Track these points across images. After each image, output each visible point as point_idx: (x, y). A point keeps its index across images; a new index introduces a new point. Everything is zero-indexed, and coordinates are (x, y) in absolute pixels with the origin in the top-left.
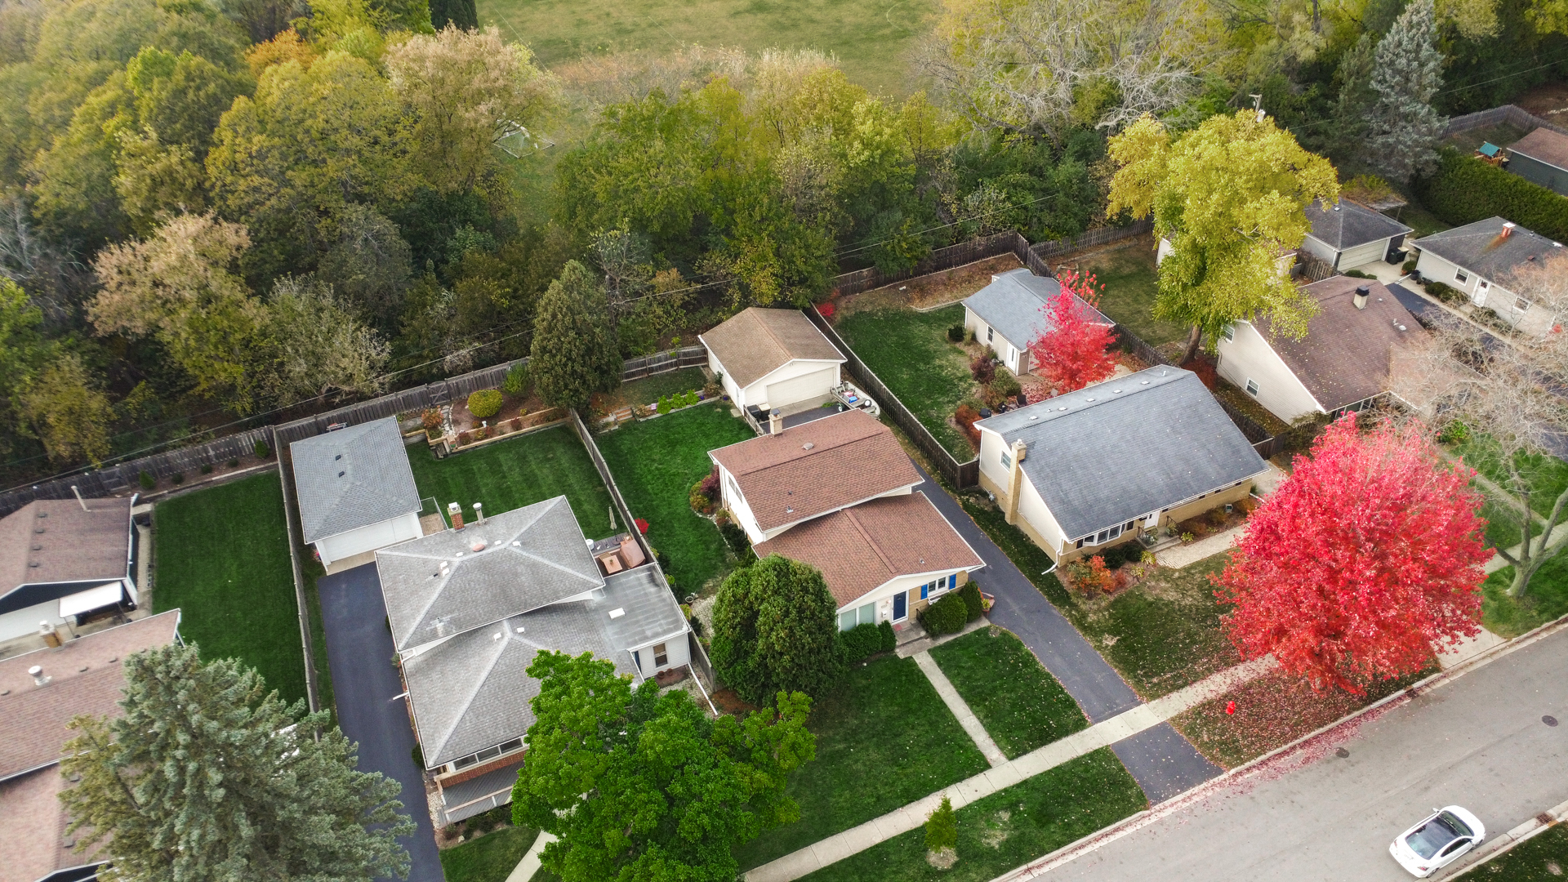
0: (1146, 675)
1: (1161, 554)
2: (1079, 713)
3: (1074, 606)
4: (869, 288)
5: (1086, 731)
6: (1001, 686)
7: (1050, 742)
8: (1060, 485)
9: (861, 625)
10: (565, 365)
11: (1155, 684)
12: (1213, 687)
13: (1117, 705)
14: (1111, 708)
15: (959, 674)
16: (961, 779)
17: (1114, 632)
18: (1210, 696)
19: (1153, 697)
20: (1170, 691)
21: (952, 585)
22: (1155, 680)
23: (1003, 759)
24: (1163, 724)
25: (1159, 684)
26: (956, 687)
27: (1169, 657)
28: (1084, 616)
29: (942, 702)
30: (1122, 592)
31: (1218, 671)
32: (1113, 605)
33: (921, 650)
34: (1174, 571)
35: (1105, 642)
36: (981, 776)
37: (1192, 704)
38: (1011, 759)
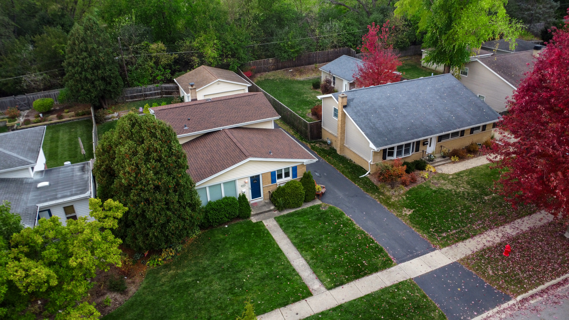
0: (436, 231)
1: (439, 167)
2: (386, 256)
3: (382, 194)
4: (274, 70)
5: (392, 269)
6: (326, 238)
7: (363, 276)
8: (370, 120)
9: (226, 198)
10: (81, 73)
11: (444, 237)
12: (489, 239)
13: (417, 251)
14: (411, 253)
15: (295, 231)
16: (285, 305)
17: (409, 207)
18: (487, 244)
19: (444, 246)
20: (457, 242)
21: (295, 175)
22: (444, 235)
23: (323, 289)
24: (454, 263)
25: (447, 237)
26: (291, 239)
27: (452, 220)
28: (389, 198)
29: (279, 249)
30: (414, 186)
31: (491, 229)
32: (409, 192)
33: (269, 217)
34: (449, 175)
35: (404, 213)
36: (303, 302)
37: (475, 250)
38: (329, 289)
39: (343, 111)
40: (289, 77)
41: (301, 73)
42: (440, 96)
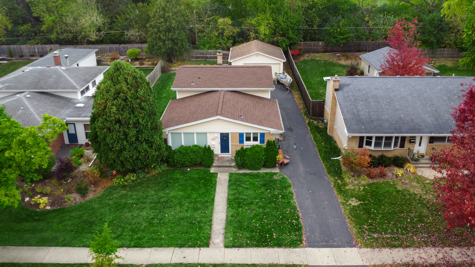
0: (370, 230)
1: (422, 169)
2: (301, 236)
3: (342, 179)
4: (322, 52)
5: (297, 250)
6: (257, 203)
7: (264, 246)
8: (356, 106)
9: (196, 146)
11: (374, 238)
12: (423, 255)
13: (334, 241)
14: (327, 242)
15: (236, 189)
16: (181, 246)
17: (359, 198)
18: (417, 260)
19: (367, 246)
20: (384, 247)
21: (262, 141)
22: (376, 236)
23: (222, 245)
25: (377, 239)
26: (229, 195)
27: (395, 224)
28: (345, 185)
29: (213, 200)
30: (381, 180)
31: (434, 246)
32: (370, 185)
33: (226, 172)
34: (427, 179)
35: (350, 202)
36: (197, 249)
37: (399, 261)
38: (226, 247)
39: (333, 94)
40: (335, 60)
41: (347, 58)
42: (449, 98)
